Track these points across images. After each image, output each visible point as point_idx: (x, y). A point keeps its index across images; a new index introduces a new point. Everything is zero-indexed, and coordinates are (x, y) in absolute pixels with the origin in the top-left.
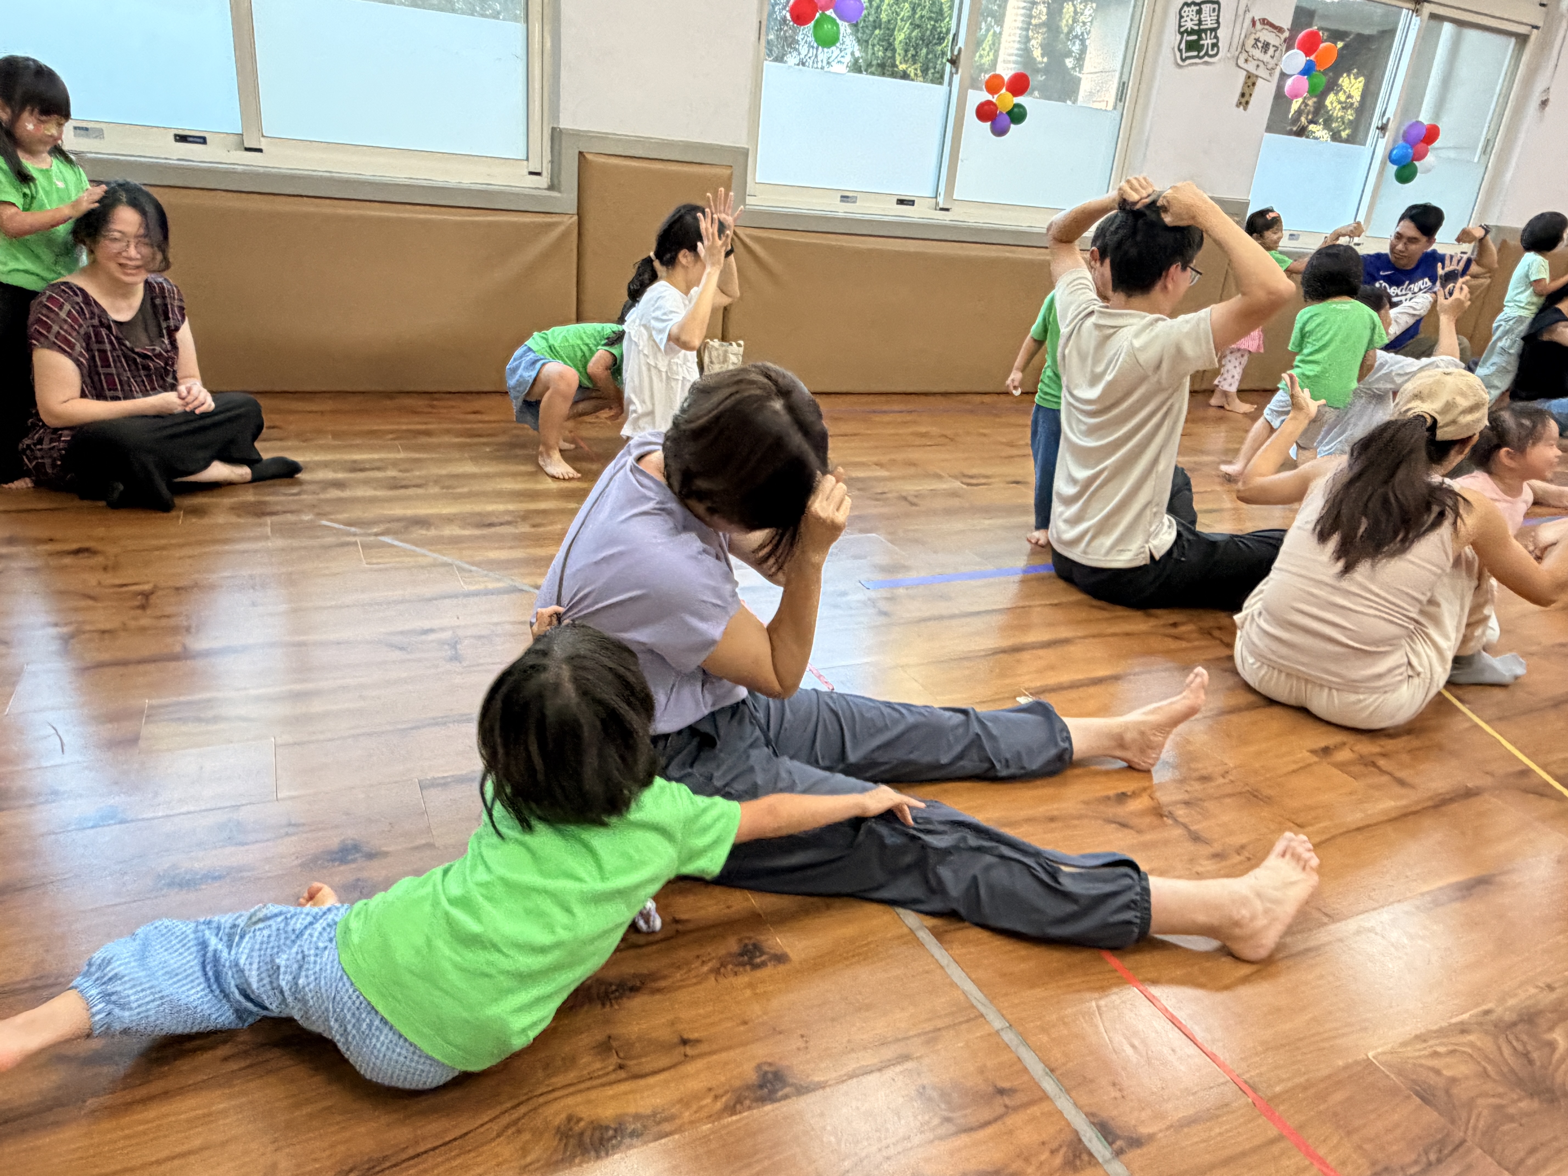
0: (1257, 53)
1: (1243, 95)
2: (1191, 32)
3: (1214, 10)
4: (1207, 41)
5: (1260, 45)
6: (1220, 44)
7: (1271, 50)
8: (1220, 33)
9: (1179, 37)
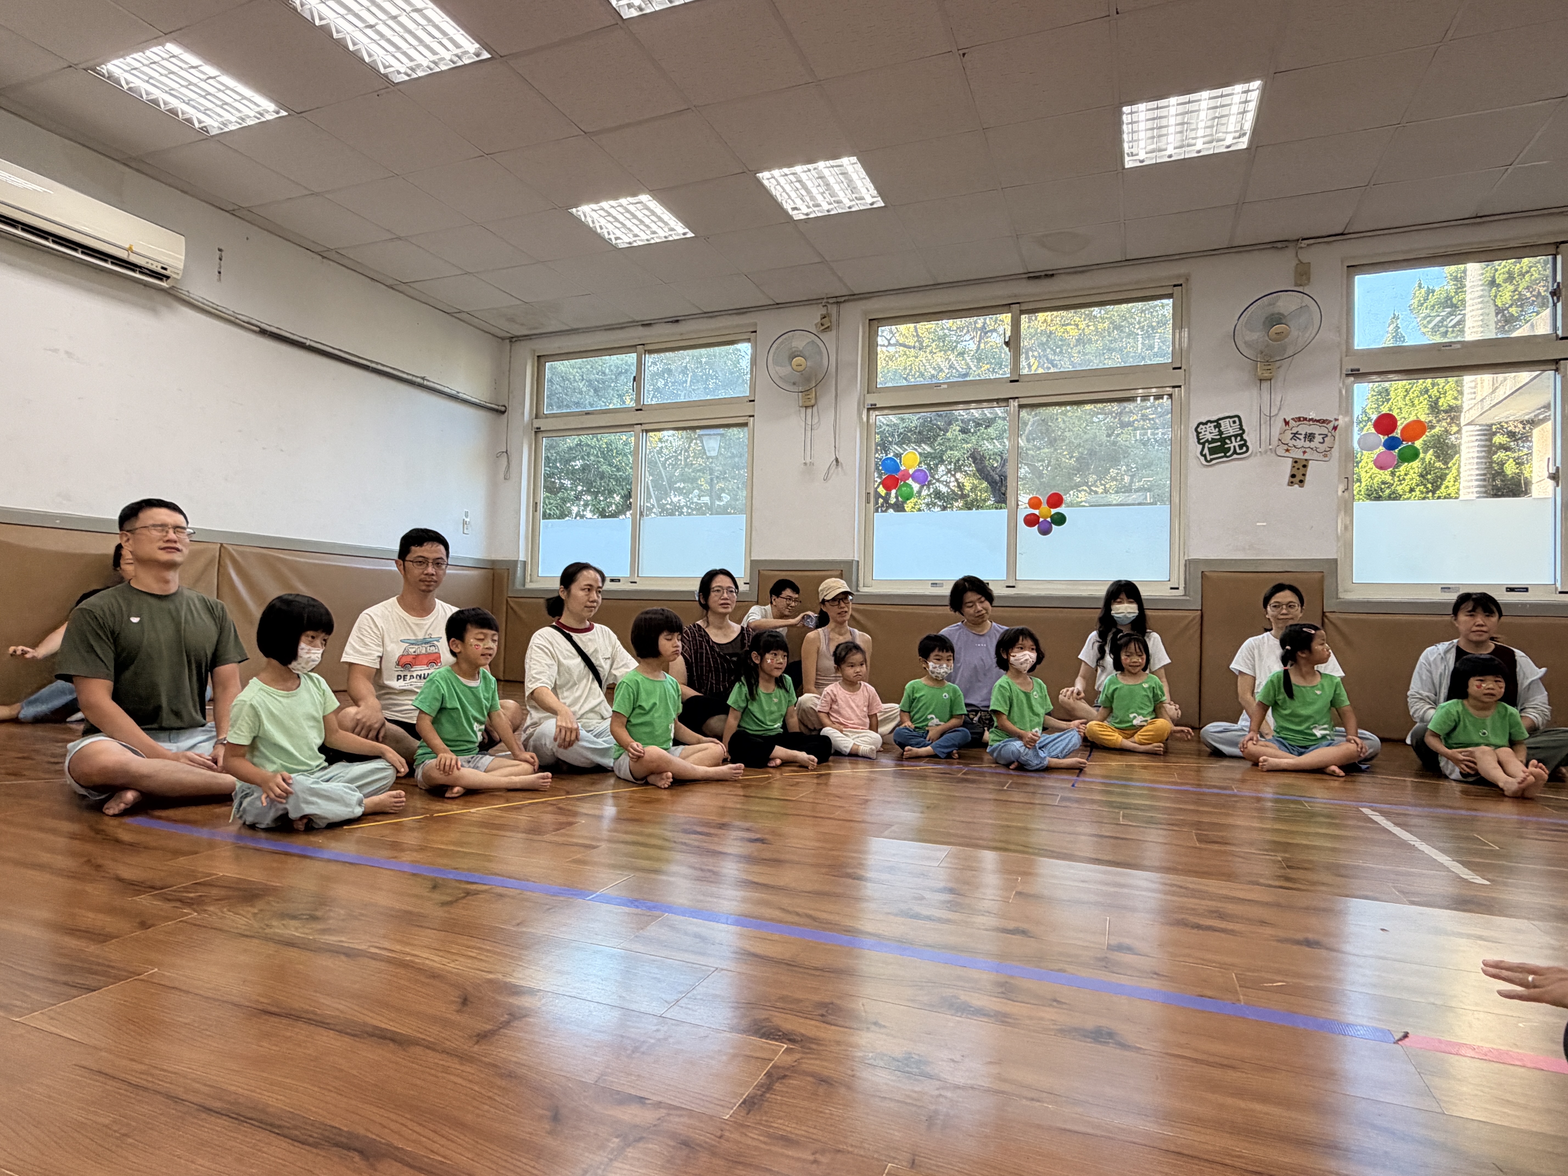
0: (1299, 443)
1: (1293, 476)
2: (1214, 441)
3: (1234, 422)
4: (1234, 444)
5: (1302, 437)
6: (1248, 444)
7: (1318, 439)
8: (1245, 436)
9: (1201, 446)
